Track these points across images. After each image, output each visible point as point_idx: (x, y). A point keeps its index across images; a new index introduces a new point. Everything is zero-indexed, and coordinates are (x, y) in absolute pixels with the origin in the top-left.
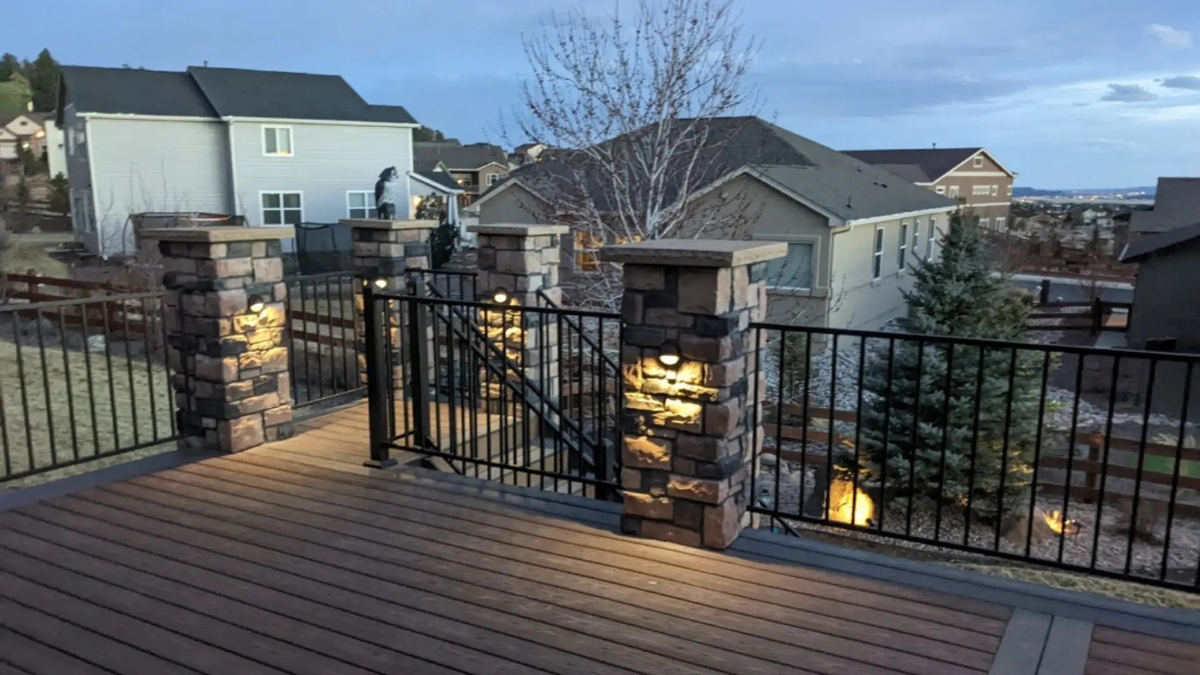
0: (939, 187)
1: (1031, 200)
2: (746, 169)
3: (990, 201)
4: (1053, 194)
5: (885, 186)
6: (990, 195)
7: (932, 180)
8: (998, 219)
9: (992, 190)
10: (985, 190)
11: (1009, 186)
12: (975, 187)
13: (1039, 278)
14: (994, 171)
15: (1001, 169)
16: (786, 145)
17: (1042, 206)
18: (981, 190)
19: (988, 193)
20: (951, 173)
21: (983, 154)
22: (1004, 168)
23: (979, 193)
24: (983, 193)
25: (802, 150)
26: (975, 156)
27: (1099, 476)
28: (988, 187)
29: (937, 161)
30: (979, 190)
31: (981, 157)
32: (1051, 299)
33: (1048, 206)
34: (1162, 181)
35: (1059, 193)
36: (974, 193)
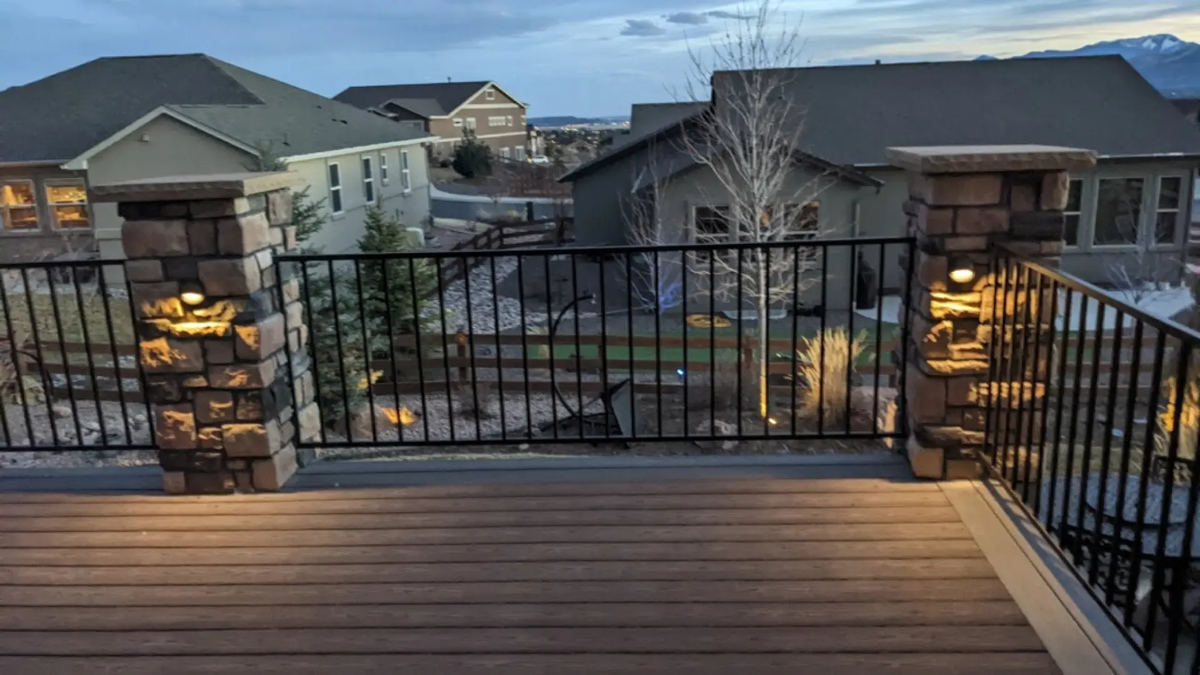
0: (456, 120)
1: (575, 128)
2: (162, 110)
3: (507, 131)
4: (591, 121)
5: (345, 122)
6: (506, 126)
7: (447, 111)
8: (518, 147)
9: (507, 121)
10: (500, 121)
11: (523, 117)
12: (491, 118)
13: (524, 200)
14: (505, 102)
15: (515, 102)
16: (233, 83)
17: (583, 133)
18: (497, 121)
19: (504, 124)
20: (465, 106)
21: (493, 87)
22: (515, 100)
23: (495, 124)
24: (500, 124)
25: (252, 89)
26: (486, 89)
27: (470, 369)
28: (503, 118)
29: (452, 94)
30: (495, 121)
31: (492, 90)
32: (536, 217)
33: (588, 133)
34: (636, 108)
35: (597, 120)
36: (491, 125)
